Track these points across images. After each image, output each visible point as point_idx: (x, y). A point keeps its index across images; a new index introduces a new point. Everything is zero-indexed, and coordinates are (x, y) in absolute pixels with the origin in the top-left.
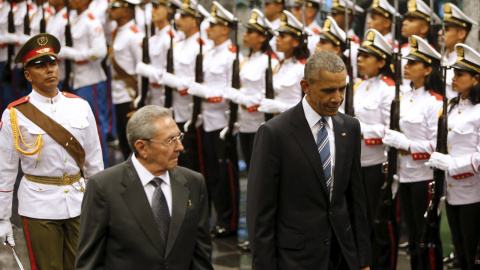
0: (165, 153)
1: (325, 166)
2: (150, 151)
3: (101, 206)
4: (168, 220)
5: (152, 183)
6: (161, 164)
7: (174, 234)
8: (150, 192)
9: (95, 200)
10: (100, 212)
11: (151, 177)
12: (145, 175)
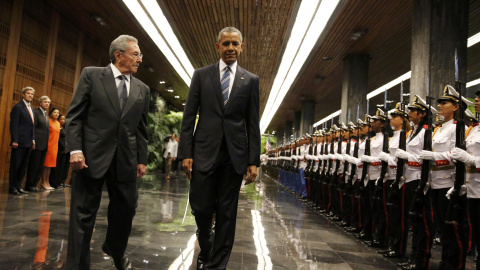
0: (132, 61)
1: (224, 92)
2: (123, 59)
3: (87, 83)
4: (126, 99)
5: (120, 77)
6: (128, 67)
7: (129, 107)
8: (118, 82)
9: (84, 79)
10: (86, 86)
11: (120, 74)
12: (116, 72)
